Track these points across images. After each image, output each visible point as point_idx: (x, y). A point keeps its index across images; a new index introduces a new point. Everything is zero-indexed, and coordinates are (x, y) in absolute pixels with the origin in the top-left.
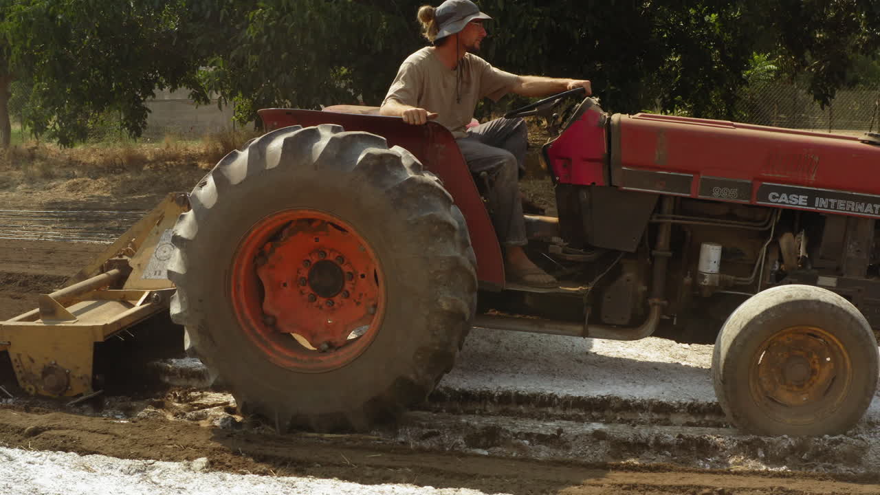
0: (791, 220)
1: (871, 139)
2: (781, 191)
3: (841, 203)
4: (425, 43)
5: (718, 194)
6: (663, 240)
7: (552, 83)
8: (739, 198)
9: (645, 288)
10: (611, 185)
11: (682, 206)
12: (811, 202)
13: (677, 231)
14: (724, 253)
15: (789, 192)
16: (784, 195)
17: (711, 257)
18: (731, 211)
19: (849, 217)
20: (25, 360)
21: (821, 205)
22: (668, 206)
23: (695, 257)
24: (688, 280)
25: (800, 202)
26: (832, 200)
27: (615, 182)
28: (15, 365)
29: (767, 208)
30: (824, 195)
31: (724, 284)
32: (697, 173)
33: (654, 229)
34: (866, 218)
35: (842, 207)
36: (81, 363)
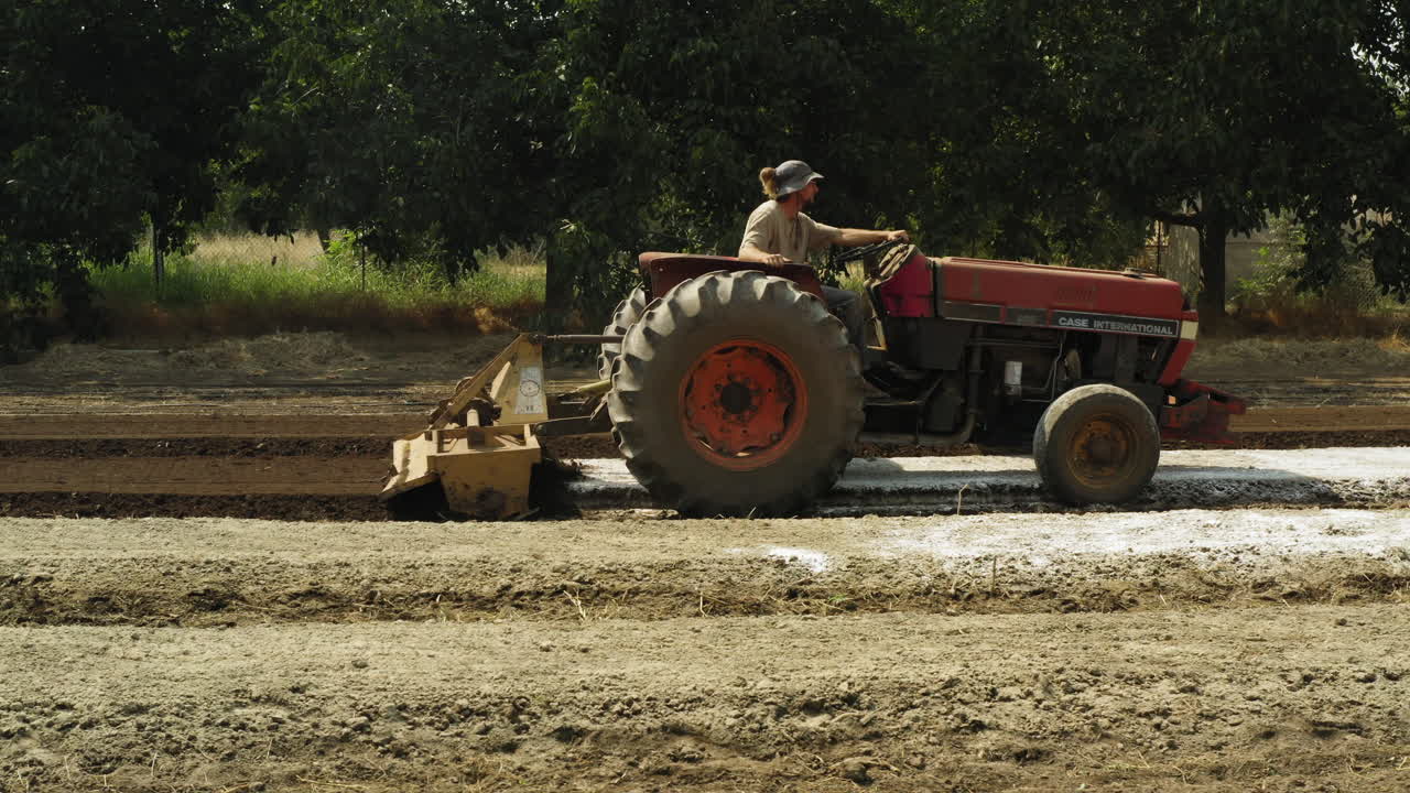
0: (1074, 338)
1: (1132, 273)
2: (1067, 316)
3: (1113, 324)
4: (766, 199)
5: (1021, 321)
6: (976, 361)
7: (873, 235)
8: (1039, 323)
9: (962, 401)
10: (937, 316)
11: (990, 330)
12: (1091, 325)
13: (986, 351)
14: (1024, 370)
15: (1075, 317)
16: (1071, 320)
17: (1014, 372)
18: (1027, 334)
19: (1118, 335)
20: (460, 489)
21: (1098, 326)
22: (980, 331)
23: (1001, 373)
24: (996, 392)
25: (1082, 324)
26: (1107, 323)
27: (941, 313)
28: (447, 493)
29: (1056, 330)
30: (1101, 319)
31: (1025, 394)
32: (1003, 304)
33: (969, 351)
34: (1130, 336)
35: (1115, 327)
36: (520, 482)
